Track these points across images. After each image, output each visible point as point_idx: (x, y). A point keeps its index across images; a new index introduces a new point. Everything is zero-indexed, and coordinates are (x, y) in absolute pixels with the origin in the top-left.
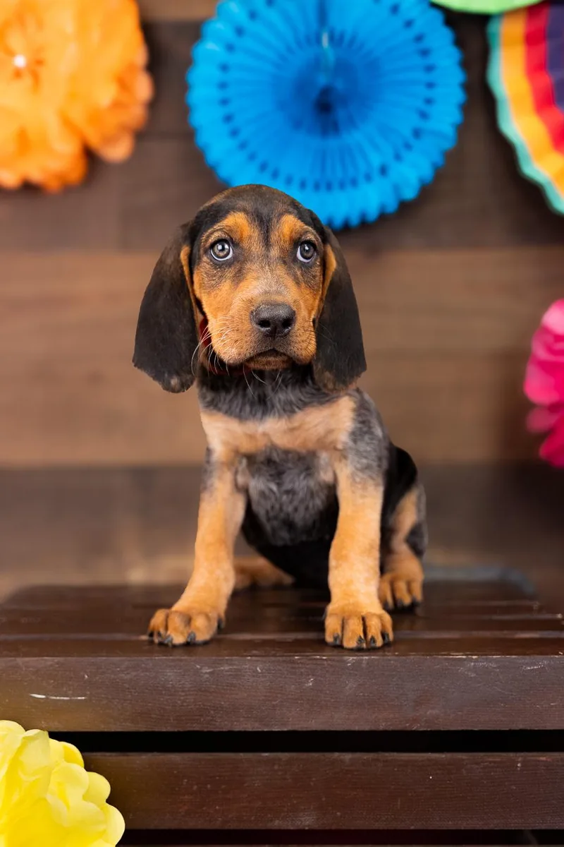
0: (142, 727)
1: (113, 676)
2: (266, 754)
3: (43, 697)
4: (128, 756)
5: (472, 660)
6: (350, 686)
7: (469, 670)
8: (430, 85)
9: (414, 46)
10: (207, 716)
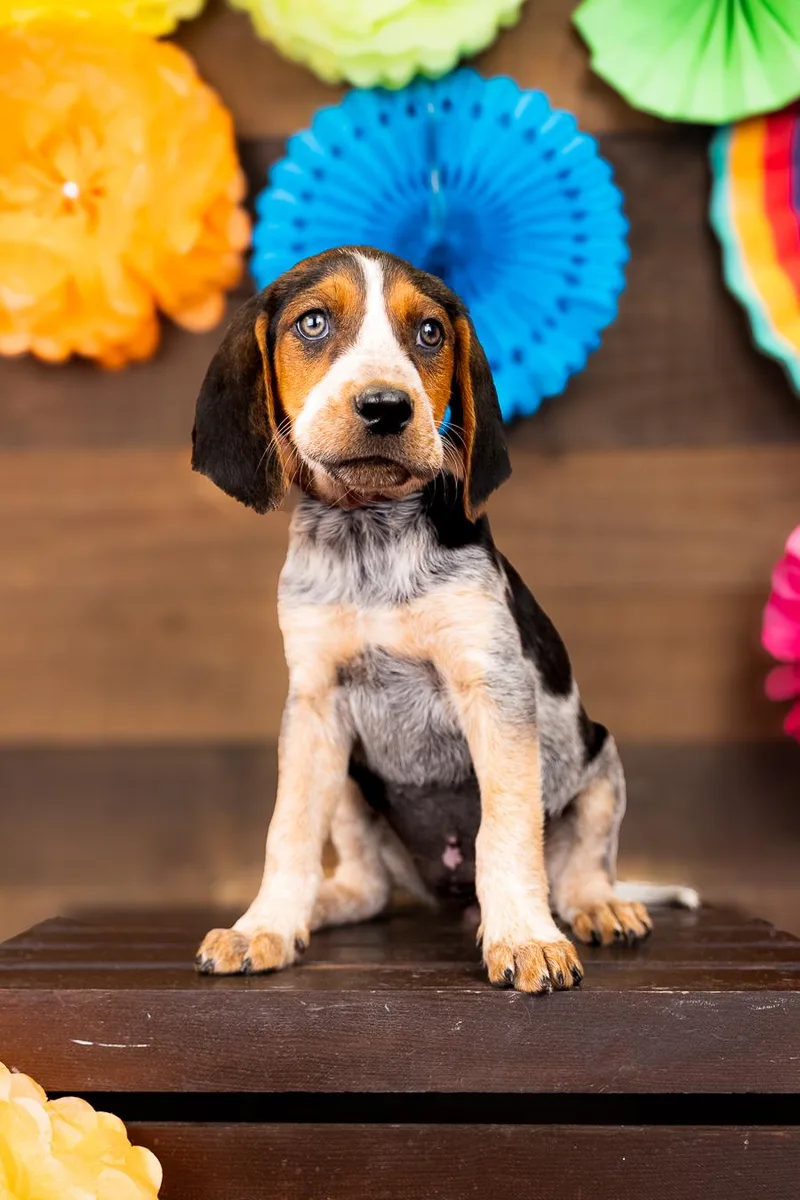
0: (226, 1086)
1: (186, 1016)
2: (397, 1126)
3: (90, 1043)
5: (680, 997)
6: (513, 1031)
7: (677, 1009)
8: (580, 239)
9: (556, 186)
10: (315, 1071)
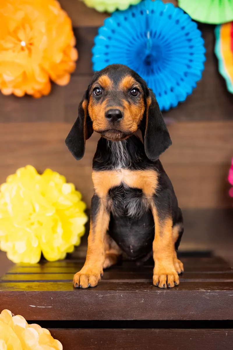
0: (75, 319)
1: (63, 298)
2: (125, 329)
3: (35, 306)
4: (69, 330)
5: (208, 292)
6: (159, 302)
7: (207, 296)
8: (192, 54)
9: (185, 38)
10: (101, 314)
